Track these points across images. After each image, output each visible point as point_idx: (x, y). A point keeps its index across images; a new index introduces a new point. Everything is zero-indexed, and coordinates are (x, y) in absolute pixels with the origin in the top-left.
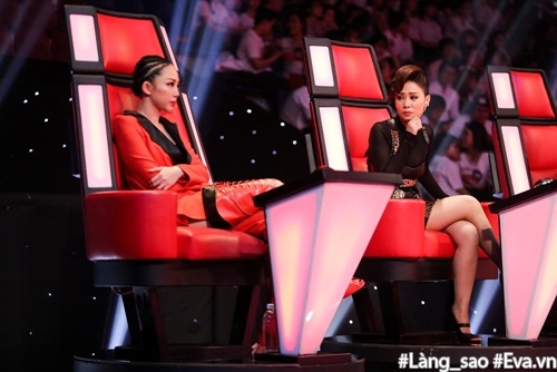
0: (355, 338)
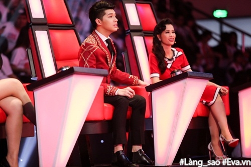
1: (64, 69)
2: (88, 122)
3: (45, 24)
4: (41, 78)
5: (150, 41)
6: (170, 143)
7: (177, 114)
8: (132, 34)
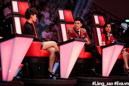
0: (21, 77)
1: (71, 39)
2: (79, 59)
3: (64, 22)
4: (62, 42)
5: (102, 30)
6: (108, 68)
7: (112, 58)
8: (96, 27)
